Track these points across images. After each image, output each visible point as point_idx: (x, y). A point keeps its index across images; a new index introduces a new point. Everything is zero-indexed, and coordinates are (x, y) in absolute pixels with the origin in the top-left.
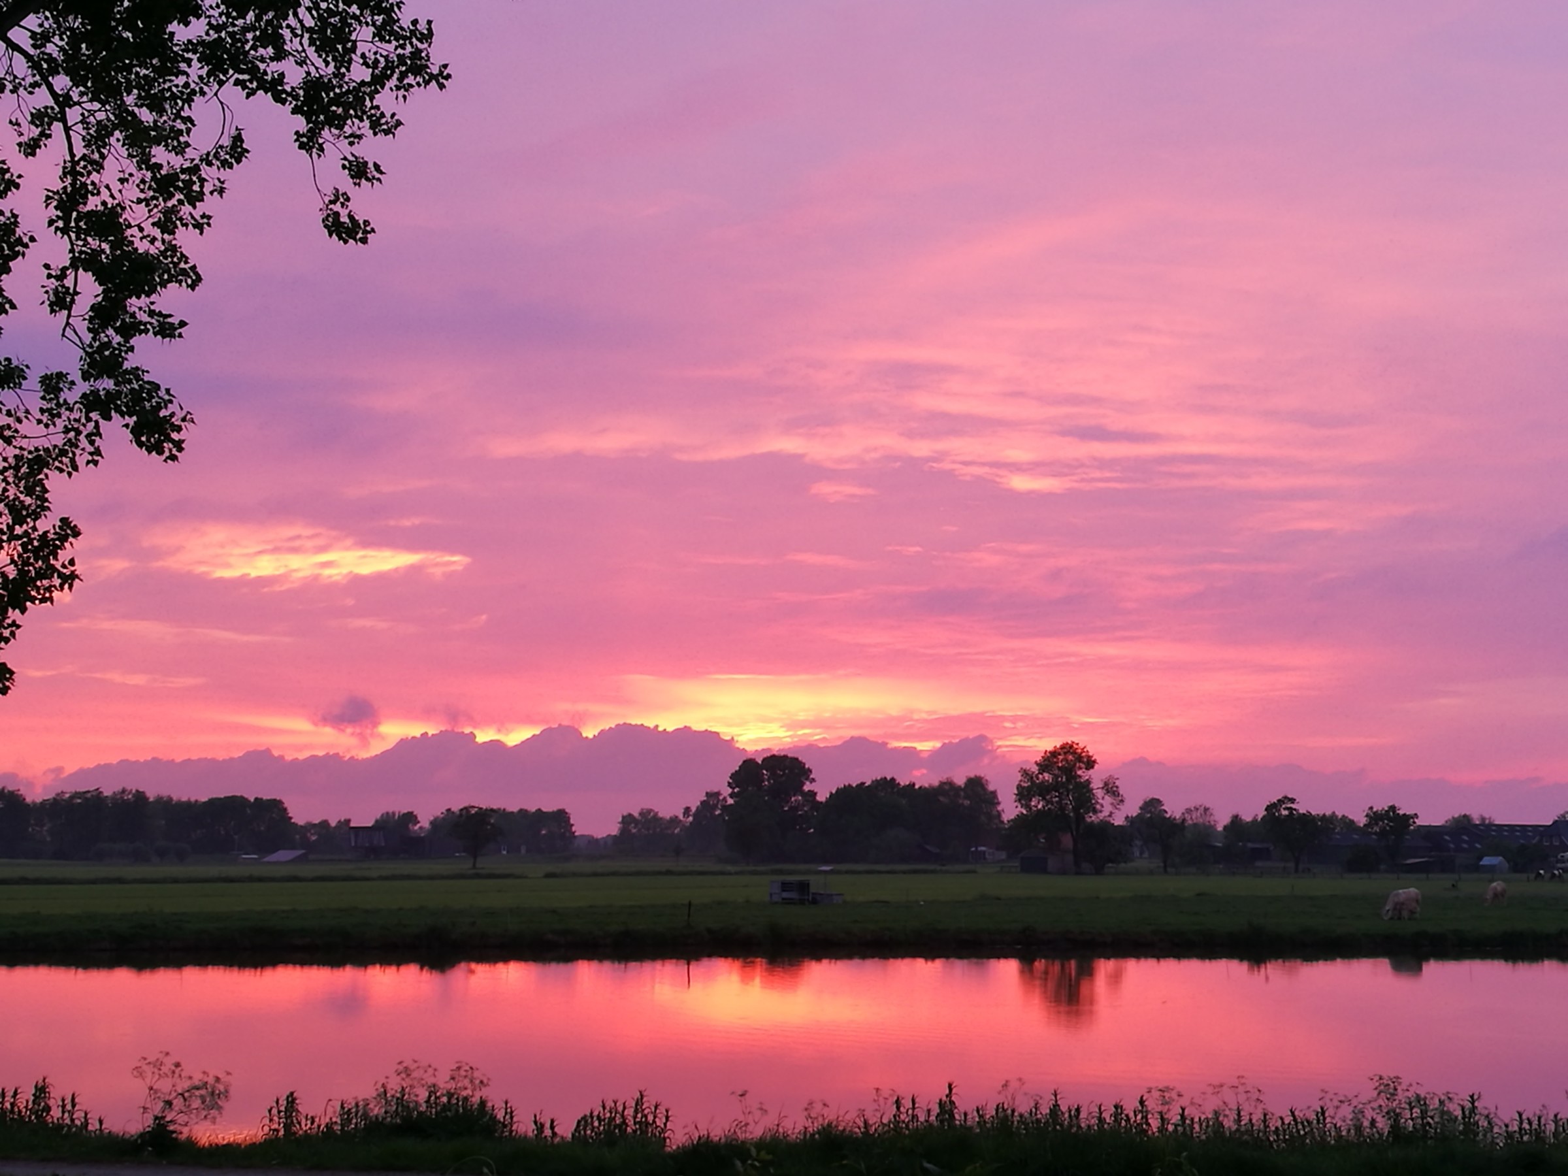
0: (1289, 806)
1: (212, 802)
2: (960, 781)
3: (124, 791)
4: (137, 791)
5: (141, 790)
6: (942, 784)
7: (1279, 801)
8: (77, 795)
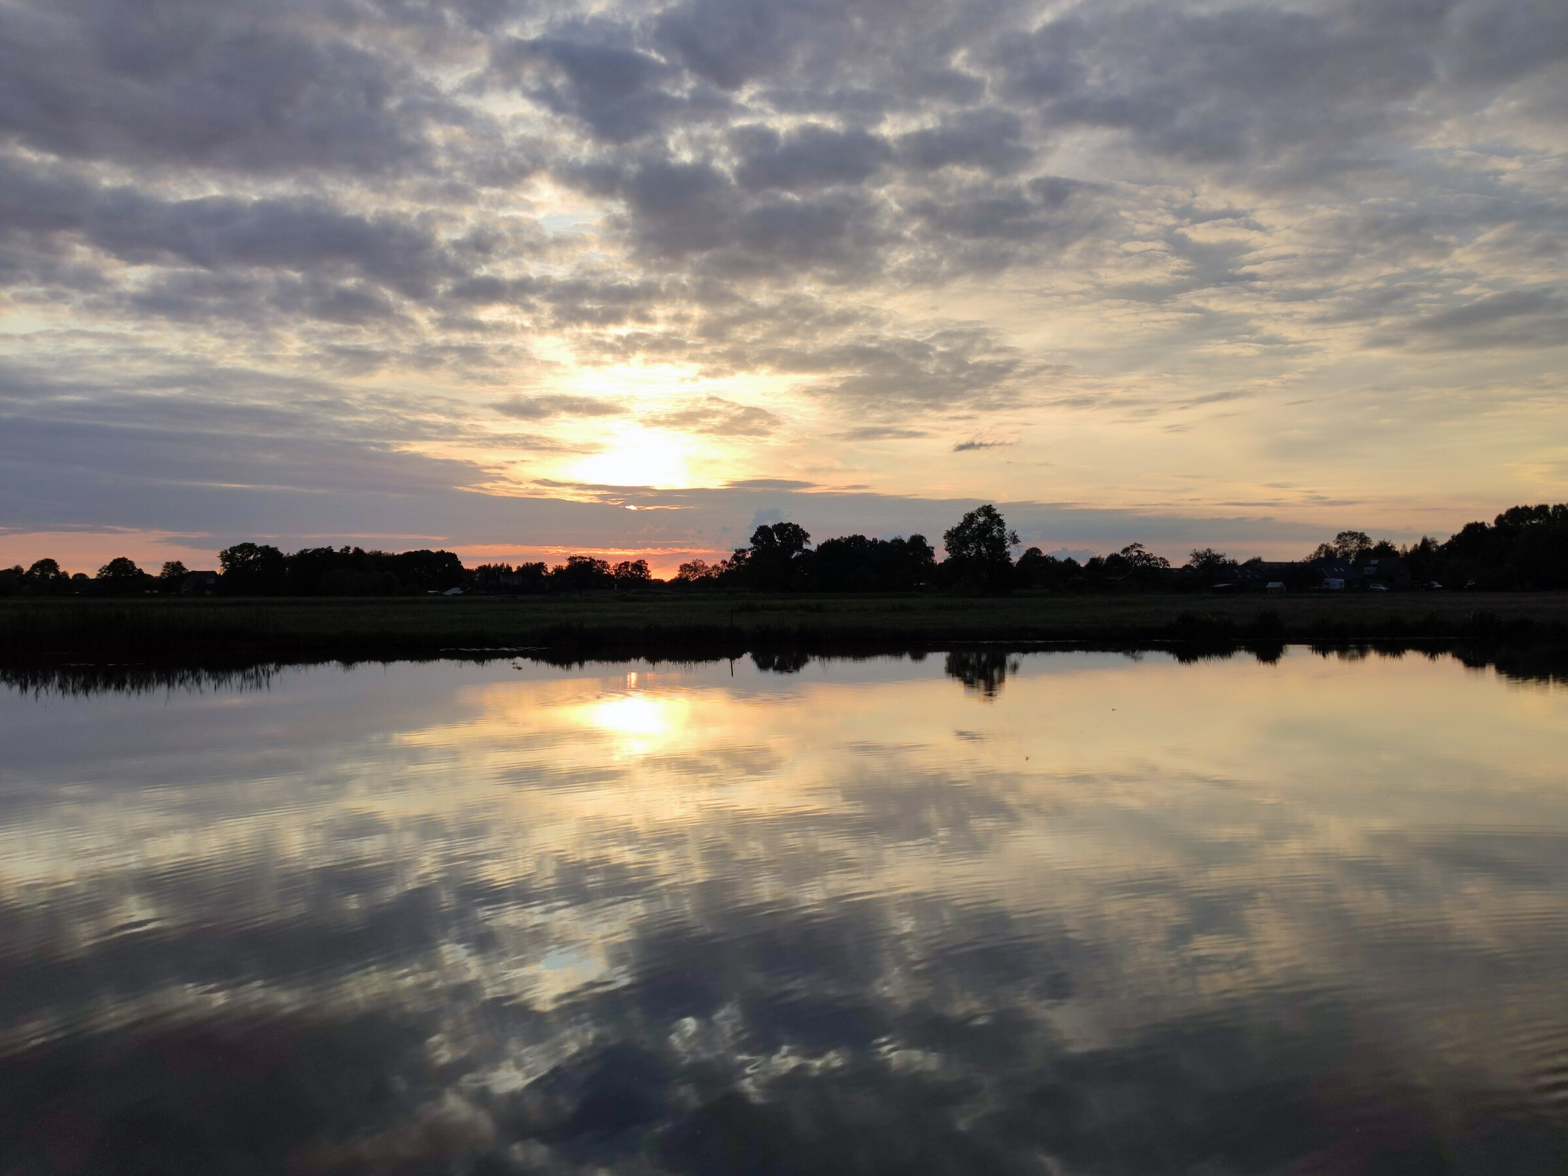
0: (1139, 549)
1: (408, 555)
2: (906, 539)
3: (348, 548)
4: (357, 549)
5: (360, 548)
6: (893, 541)
7: (1132, 546)
8: (317, 551)
